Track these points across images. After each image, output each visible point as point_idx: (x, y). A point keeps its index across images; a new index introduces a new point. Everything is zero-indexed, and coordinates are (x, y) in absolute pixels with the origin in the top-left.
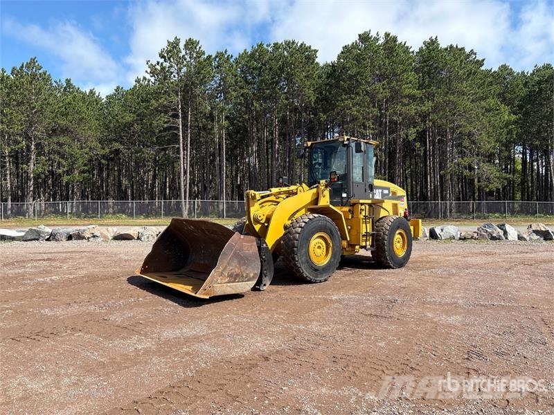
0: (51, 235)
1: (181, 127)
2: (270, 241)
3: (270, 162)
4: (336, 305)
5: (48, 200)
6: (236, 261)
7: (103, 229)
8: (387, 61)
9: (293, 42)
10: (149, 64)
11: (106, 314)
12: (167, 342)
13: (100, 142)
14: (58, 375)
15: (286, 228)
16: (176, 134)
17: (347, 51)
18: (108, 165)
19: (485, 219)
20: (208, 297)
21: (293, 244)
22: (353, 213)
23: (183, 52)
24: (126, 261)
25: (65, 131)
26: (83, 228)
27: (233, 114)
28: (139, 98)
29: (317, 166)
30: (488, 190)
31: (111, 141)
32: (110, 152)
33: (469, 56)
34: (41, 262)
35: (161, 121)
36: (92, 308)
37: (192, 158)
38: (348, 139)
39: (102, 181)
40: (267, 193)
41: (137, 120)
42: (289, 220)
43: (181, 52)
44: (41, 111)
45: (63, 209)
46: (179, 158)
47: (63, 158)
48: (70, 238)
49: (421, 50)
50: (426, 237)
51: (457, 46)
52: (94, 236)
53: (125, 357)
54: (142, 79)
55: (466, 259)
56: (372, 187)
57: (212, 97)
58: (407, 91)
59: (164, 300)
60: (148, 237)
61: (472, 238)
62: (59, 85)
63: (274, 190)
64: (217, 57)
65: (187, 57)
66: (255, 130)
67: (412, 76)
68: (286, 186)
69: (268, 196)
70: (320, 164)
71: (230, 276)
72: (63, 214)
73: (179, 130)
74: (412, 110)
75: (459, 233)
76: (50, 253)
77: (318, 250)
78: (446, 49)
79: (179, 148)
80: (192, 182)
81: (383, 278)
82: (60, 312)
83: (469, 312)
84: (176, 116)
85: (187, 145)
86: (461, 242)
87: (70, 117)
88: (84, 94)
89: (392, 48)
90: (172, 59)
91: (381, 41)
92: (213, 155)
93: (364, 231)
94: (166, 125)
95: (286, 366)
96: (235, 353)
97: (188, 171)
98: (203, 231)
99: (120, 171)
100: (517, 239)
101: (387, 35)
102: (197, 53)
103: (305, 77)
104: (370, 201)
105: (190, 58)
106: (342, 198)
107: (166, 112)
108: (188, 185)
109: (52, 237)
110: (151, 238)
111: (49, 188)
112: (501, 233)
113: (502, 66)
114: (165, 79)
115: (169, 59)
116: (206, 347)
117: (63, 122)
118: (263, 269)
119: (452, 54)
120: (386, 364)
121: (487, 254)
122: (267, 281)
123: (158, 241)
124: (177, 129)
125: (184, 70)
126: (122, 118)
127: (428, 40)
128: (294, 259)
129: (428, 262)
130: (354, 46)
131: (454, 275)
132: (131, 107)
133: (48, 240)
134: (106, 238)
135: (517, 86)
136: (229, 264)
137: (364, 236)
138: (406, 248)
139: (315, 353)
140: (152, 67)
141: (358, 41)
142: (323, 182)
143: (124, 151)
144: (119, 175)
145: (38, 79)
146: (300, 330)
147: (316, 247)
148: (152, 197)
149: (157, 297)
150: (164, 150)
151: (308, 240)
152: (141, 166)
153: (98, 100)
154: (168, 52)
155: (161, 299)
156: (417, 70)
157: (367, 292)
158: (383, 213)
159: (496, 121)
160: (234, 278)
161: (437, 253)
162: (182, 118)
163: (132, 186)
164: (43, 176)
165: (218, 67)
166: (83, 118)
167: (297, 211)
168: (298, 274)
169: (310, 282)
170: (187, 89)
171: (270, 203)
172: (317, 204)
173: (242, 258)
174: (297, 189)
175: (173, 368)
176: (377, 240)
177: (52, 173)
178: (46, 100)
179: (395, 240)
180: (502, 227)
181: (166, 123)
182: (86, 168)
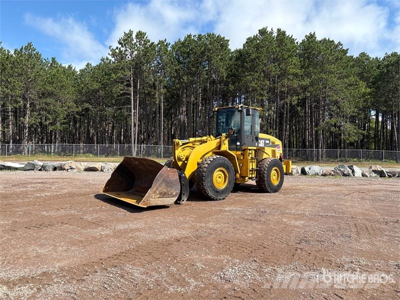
0: (42, 167)
1: (132, 93)
2: (188, 173)
3: (195, 119)
4: (227, 213)
5: (37, 143)
6: (164, 184)
7: (78, 164)
8: (278, 49)
9: (213, 35)
10: (111, 48)
11: (82, 215)
12: (120, 231)
13: (75, 103)
14: (56, 246)
15: (198, 164)
16: (129, 98)
17: (250, 41)
18: (80, 119)
19: (346, 162)
20: (146, 207)
21: (202, 175)
22: (244, 156)
23: (135, 41)
24: (93, 185)
25: (51, 94)
26: (64, 163)
27: (170, 84)
28: (104, 72)
29: (221, 124)
30: (348, 142)
31: (83, 102)
32: (82, 109)
33: (337, 46)
34: (37, 184)
35: (118, 89)
36: (73, 212)
37: (140, 115)
38: (241, 107)
39: (76, 130)
40: (187, 141)
41: (101, 88)
42: (201, 159)
43: (133, 40)
44: (35, 80)
45: (48, 149)
46: (131, 115)
47: (49, 113)
48: (55, 169)
49: (303, 41)
50: (299, 173)
51: (329, 39)
52: (71, 168)
53: (94, 238)
54: (105, 58)
55: (322, 188)
56: (257, 139)
57: (155, 72)
58: (292, 71)
59: (118, 208)
60: (108, 170)
61: (330, 174)
62: (47, 62)
63: (192, 139)
64: (159, 44)
65: (138, 44)
66: (185, 96)
67: (295, 60)
68: (200, 136)
69: (188, 143)
70: (223, 123)
71: (160, 194)
72: (48, 153)
73: (131, 96)
74: (296, 84)
75: (322, 171)
76: (43, 179)
77: (219, 179)
78: (320, 42)
79: (131, 108)
80: (140, 132)
81: (262, 199)
82: (53, 213)
83: (311, 219)
84: (129, 85)
85: (136, 106)
86: (322, 177)
87: (54, 85)
88: (64, 68)
89: (282, 40)
90: (127, 45)
91: (275, 34)
92: (155, 113)
93: (251, 167)
94: (121, 92)
95: (189, 244)
96: (160, 238)
97: (137, 125)
98: (143, 164)
99: (88, 123)
100: (361, 176)
101: (279, 30)
102: (144, 41)
103: (220, 59)
104: (255, 148)
105: (140, 44)
106: (237, 145)
107: (122, 83)
108: (137, 134)
109: (43, 168)
110: (110, 170)
111: (38, 134)
112: (350, 171)
113: (362, 53)
114: (122, 59)
115: (125, 45)
116: (143, 234)
117: (50, 88)
118: (182, 190)
119: (325, 45)
120: (249, 245)
121: (338, 185)
122: (185, 198)
123: (115, 171)
124: (130, 94)
125: (136, 53)
126: (91, 86)
127: (308, 34)
128: (203, 184)
129: (295, 190)
130: (255, 38)
131: (309, 197)
132: (97, 78)
133: (40, 170)
134: (79, 169)
135: (372, 68)
136: (160, 186)
137: (250, 171)
138: (279, 179)
139: (208, 239)
140: (113, 50)
141: (258, 35)
142: (224, 134)
143: (92, 109)
144: (88, 126)
145: (33, 58)
146: (201, 227)
147: (218, 177)
148: (111, 143)
149: (113, 206)
150: (121, 109)
151: (212, 172)
152: (103, 120)
153: (74, 72)
154: (124, 40)
155: (116, 207)
156: (300, 56)
157: (249, 206)
158: (265, 156)
159: (355, 93)
160: (163, 195)
161: (304, 184)
162: (133, 87)
163: (97, 134)
164: (35, 126)
165: (159, 51)
166: (64, 86)
167: (207, 154)
168: (205, 195)
169: (213, 200)
170: (137, 66)
171: (189, 148)
172: (220, 149)
173: (168, 183)
174: (207, 139)
175: (122, 244)
176: (260, 174)
177: (41, 123)
178: (38, 72)
179: (272, 174)
180: (351, 167)
181: (122, 90)
182: (65, 121)
